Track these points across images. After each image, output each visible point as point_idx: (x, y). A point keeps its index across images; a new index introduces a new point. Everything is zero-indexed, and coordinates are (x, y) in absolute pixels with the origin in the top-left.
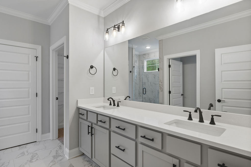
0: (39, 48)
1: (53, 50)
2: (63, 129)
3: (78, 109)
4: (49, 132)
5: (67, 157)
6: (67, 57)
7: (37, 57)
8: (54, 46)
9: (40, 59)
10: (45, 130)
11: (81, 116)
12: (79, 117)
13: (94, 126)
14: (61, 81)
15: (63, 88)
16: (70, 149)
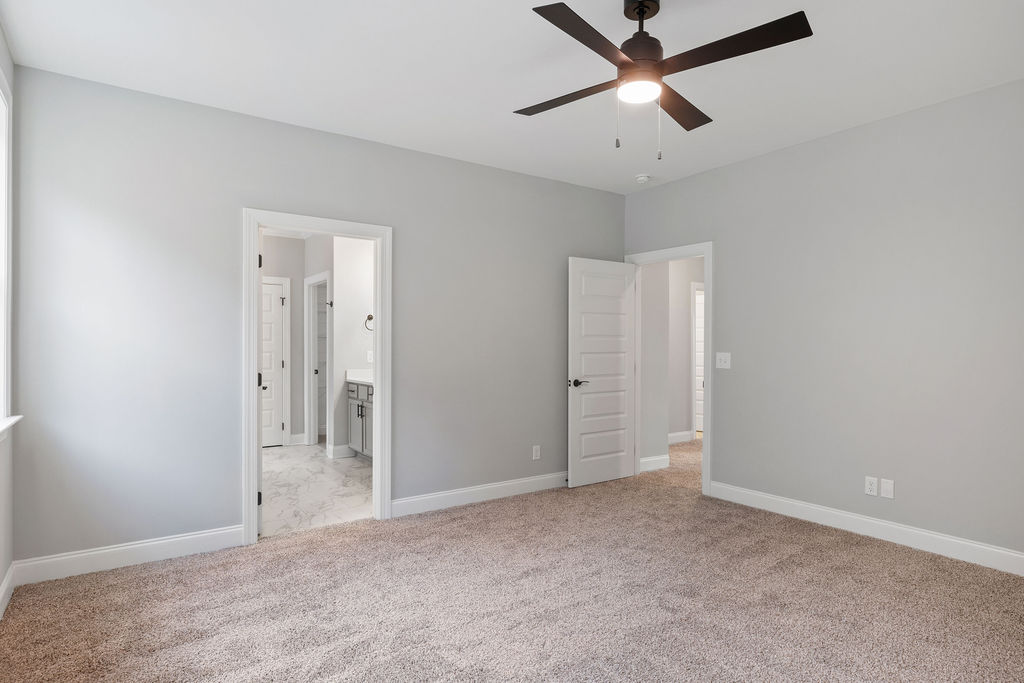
0: (287, 282)
1: (309, 286)
2: (325, 436)
3: (348, 384)
4: (303, 432)
5: (330, 456)
6: (331, 304)
7: (283, 299)
8: (311, 280)
9: (287, 301)
10: (297, 427)
11: (351, 394)
12: (349, 397)
13: (365, 404)
14: (322, 338)
15: (325, 353)
16: (335, 445)
